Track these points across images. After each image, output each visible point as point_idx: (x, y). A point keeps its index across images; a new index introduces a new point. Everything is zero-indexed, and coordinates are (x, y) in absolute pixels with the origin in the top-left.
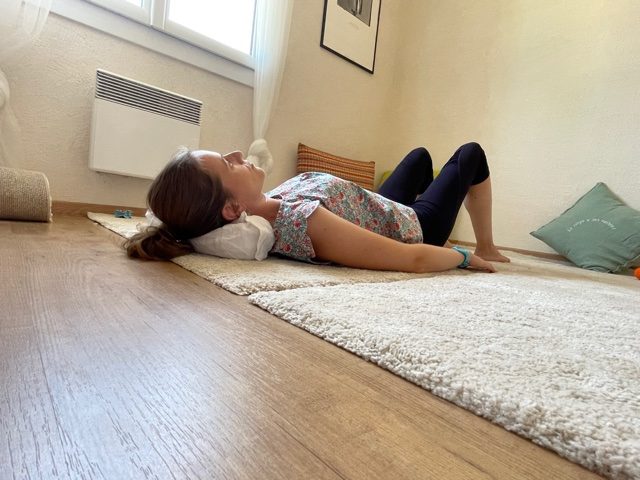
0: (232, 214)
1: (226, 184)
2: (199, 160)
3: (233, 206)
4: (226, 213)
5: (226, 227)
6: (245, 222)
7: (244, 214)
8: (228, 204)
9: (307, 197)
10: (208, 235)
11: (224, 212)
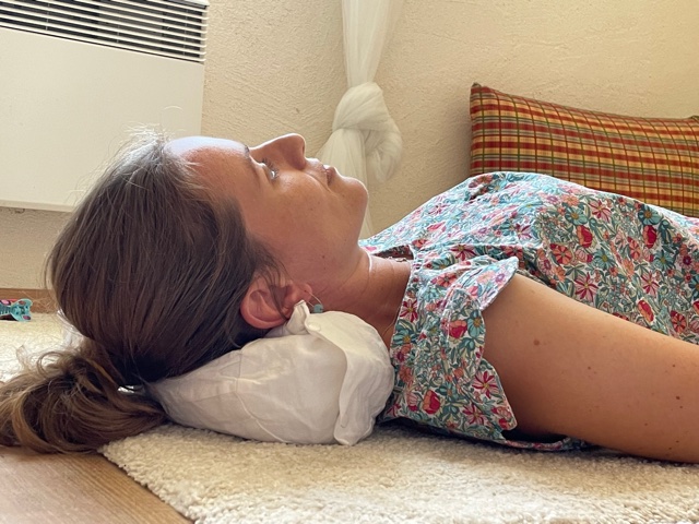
0: (270, 310)
1: (255, 227)
2: (184, 164)
3: (272, 287)
4: (254, 308)
5: (251, 349)
6: (305, 331)
7: (301, 309)
8: (259, 284)
9: (481, 251)
10: (203, 372)
11: (248, 306)
